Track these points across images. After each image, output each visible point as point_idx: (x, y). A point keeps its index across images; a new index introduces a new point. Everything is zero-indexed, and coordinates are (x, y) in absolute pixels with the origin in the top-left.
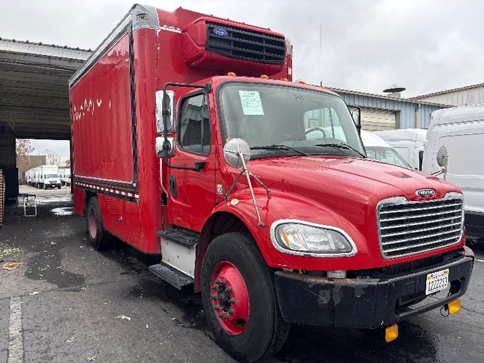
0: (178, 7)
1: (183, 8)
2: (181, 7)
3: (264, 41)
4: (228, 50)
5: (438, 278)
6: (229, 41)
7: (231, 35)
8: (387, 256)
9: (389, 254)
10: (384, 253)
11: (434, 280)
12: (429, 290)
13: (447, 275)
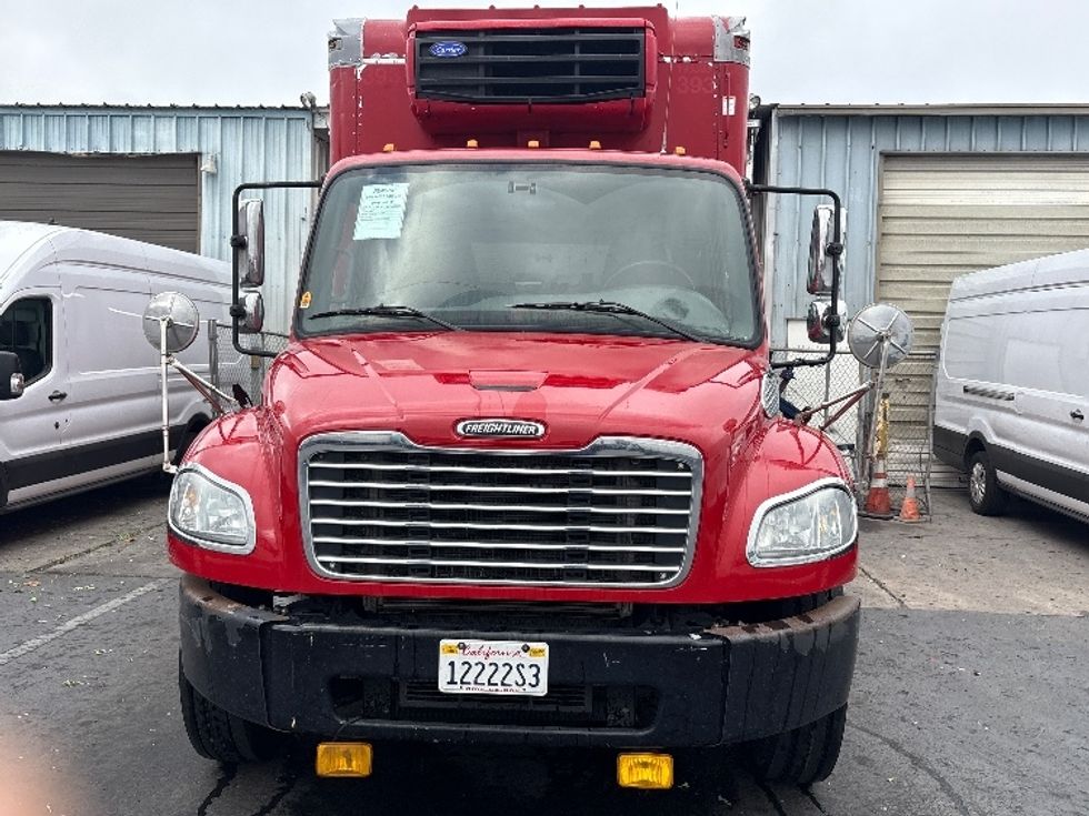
0: (411, 8)
1: (421, 7)
2: (415, 7)
3: (577, 49)
4: (475, 87)
5: (492, 659)
6: (474, 66)
7: (482, 50)
8: (333, 570)
9: (343, 568)
10: (321, 563)
11: (473, 660)
12: (452, 682)
13: (543, 662)
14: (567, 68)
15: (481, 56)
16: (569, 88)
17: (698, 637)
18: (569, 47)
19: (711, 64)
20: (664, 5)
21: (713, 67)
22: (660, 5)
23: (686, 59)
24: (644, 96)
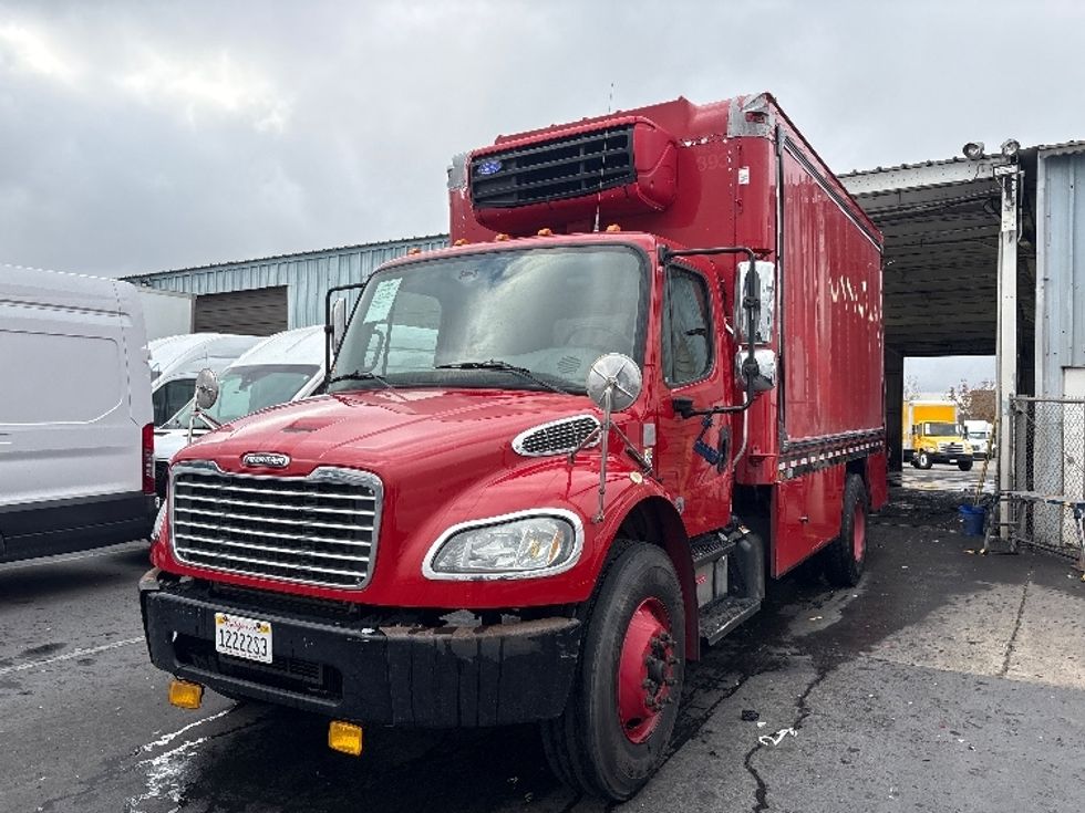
3: (581, 151)
5: (241, 631)
6: (506, 179)
7: (514, 164)
8: (185, 558)
9: (191, 557)
10: (179, 552)
11: (233, 630)
12: (222, 645)
13: (268, 636)
14: (574, 168)
15: (514, 169)
16: (577, 185)
17: (370, 631)
18: (574, 151)
19: (725, 141)
20: (685, 97)
21: (728, 144)
22: (681, 98)
23: (703, 141)
24: (637, 181)
